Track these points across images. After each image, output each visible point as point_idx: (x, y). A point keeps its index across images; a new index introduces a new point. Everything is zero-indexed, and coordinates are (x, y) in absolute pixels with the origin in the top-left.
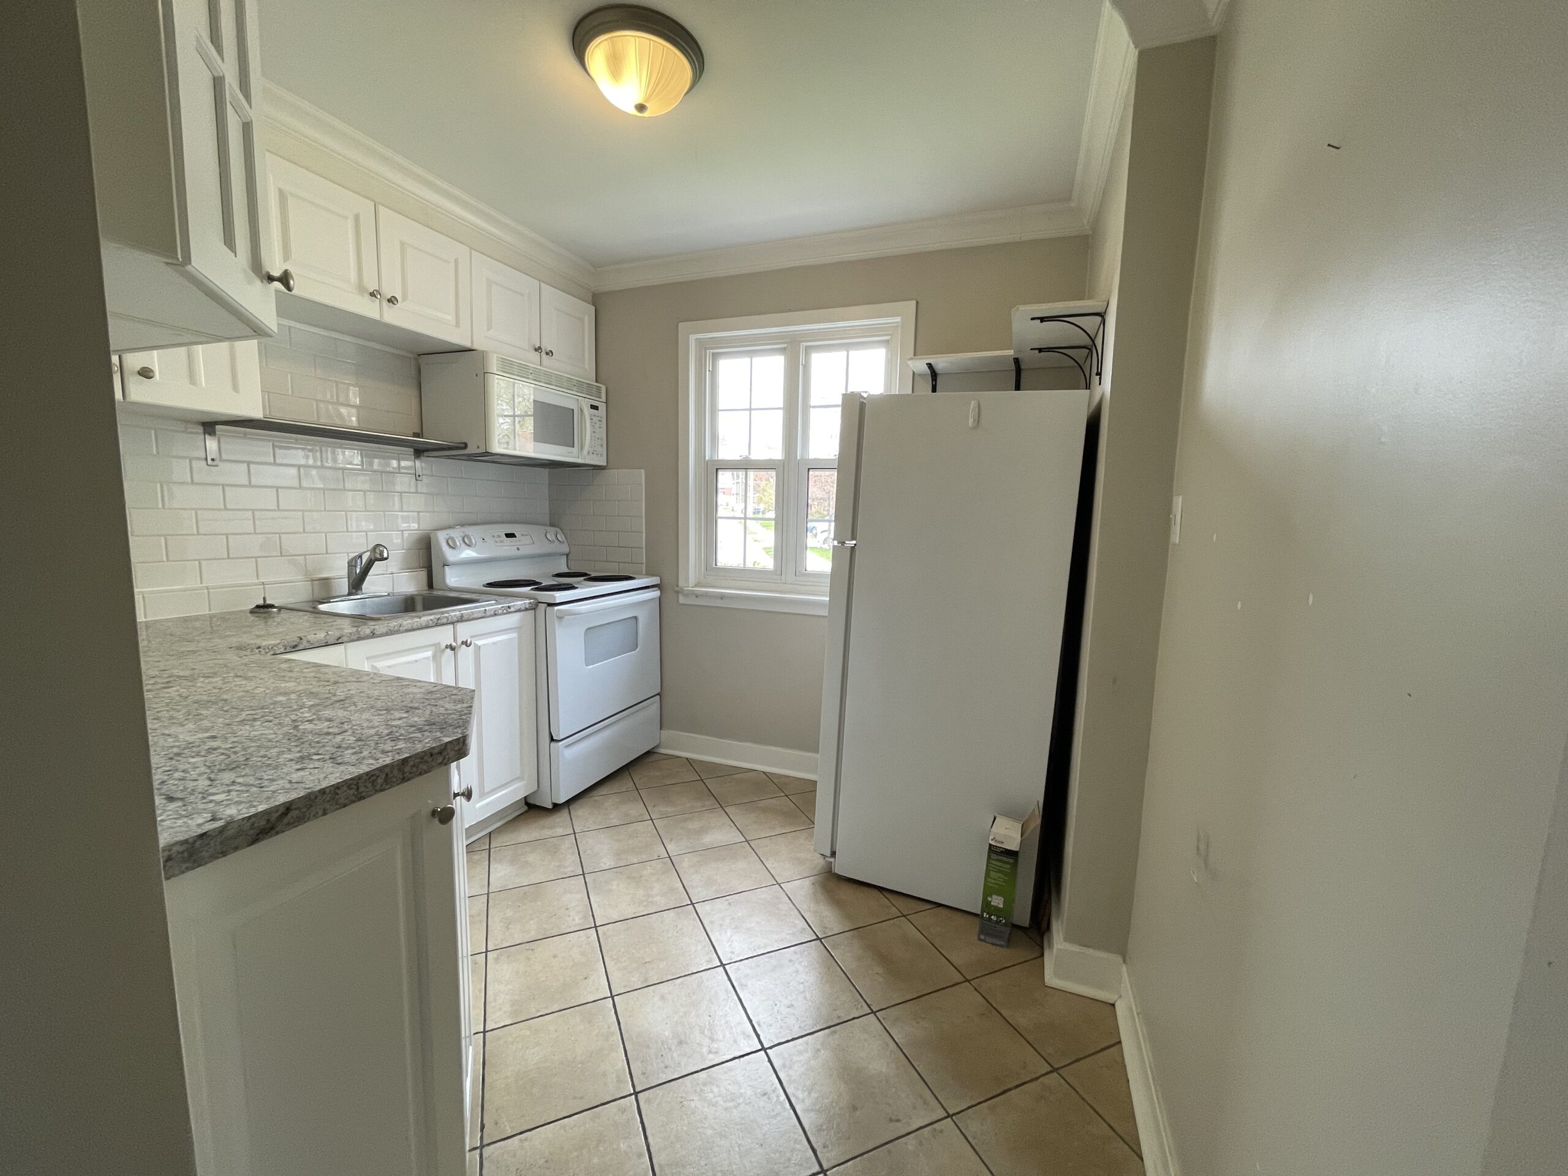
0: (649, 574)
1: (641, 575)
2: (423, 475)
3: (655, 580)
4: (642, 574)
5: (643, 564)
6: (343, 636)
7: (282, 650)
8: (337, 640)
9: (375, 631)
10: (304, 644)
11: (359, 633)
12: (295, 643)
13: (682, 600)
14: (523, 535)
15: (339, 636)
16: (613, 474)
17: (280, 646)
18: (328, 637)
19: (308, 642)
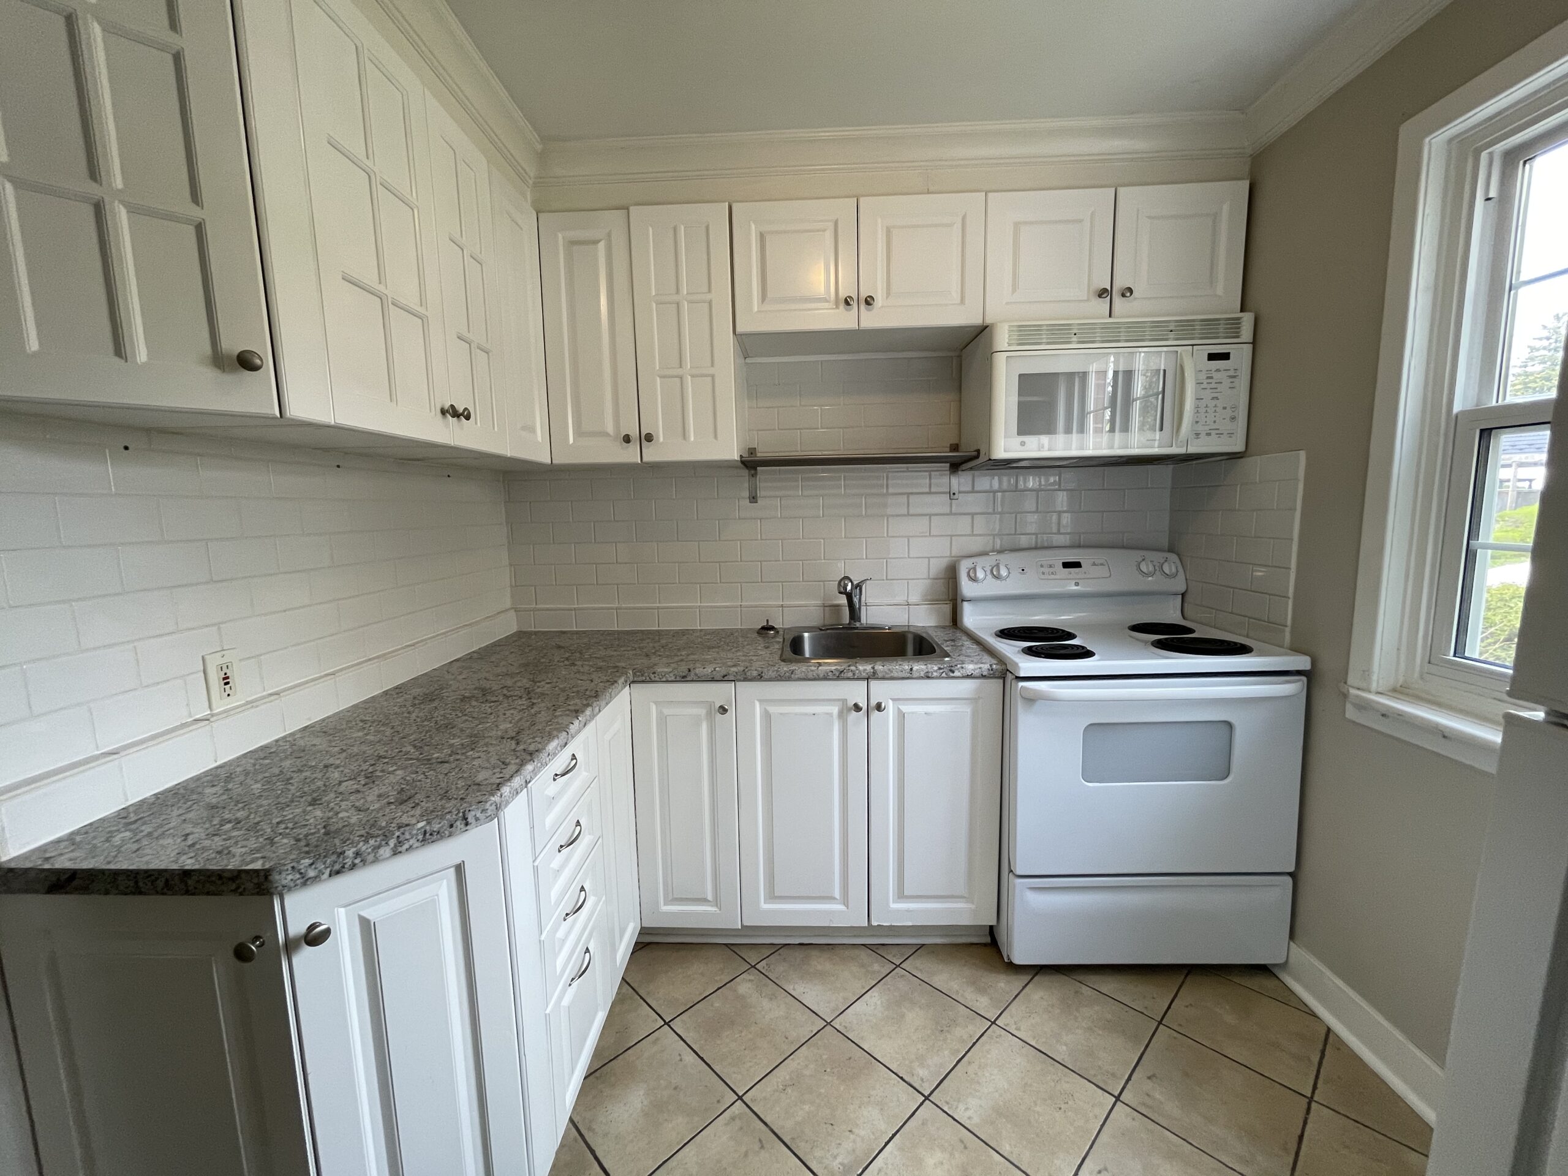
0: (1296, 649)
1: (1275, 646)
2: (959, 492)
3: (1302, 662)
4: (1282, 646)
5: (1286, 626)
6: (729, 674)
7: (673, 678)
8: (724, 677)
9: (763, 674)
10: (692, 676)
11: (745, 674)
12: (684, 674)
13: (1351, 713)
14: (1094, 564)
15: (725, 673)
16: (1255, 465)
17: (671, 675)
18: (714, 673)
19: (696, 675)
